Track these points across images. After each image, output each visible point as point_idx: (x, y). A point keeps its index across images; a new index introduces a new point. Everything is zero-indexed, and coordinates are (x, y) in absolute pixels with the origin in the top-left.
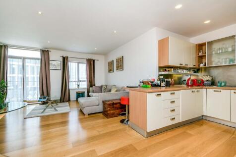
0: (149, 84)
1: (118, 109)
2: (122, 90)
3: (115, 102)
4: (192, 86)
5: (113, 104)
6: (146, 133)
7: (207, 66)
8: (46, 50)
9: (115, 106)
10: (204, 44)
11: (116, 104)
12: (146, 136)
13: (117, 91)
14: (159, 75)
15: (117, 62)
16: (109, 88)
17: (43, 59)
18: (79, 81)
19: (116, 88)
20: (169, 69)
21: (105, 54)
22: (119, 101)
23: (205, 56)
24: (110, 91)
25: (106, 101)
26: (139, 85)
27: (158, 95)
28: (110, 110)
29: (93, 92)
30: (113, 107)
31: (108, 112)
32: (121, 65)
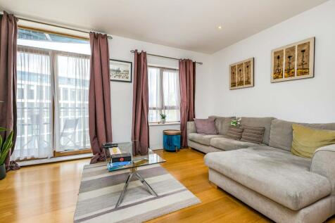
8: (103, 34)
17: (97, 56)
18: (163, 108)
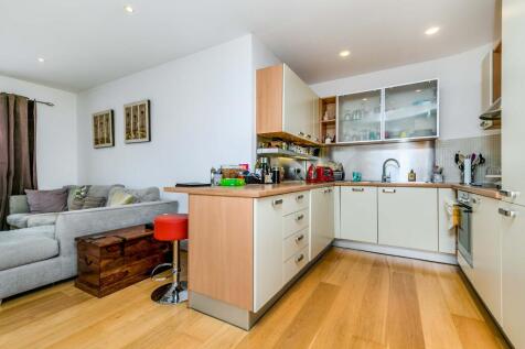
0: (237, 177)
1: (139, 258)
2: (150, 196)
3: (128, 236)
4: (316, 181)
5: (124, 243)
6: (247, 316)
7: (337, 142)
9: (128, 249)
10: (332, 101)
11: (134, 241)
12: (246, 323)
13: (131, 201)
14: (259, 156)
15: (128, 115)
16: (100, 194)
19: (128, 191)
20: (278, 143)
21: (81, 88)
22: (143, 232)
23: (334, 123)
24: (103, 202)
25: (90, 237)
26: (212, 181)
27: (277, 202)
28: (107, 268)
29: (28, 211)
30: (122, 254)
31: (102, 275)
32: (143, 126)
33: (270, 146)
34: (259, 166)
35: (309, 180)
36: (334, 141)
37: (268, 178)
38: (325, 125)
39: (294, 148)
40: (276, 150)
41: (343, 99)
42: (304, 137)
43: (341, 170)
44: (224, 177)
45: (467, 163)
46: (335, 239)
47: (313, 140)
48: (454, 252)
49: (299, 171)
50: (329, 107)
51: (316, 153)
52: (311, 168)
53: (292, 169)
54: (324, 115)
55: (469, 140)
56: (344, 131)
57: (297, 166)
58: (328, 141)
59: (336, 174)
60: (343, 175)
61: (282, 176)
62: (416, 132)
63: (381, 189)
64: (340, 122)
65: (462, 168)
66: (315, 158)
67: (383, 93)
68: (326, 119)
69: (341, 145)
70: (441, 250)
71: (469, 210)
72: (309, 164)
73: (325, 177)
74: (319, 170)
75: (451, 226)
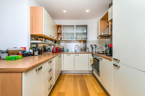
4: (56, 52)
10: (60, 26)
20: (41, 39)
23: (61, 33)
33: (37, 39)
34: (31, 48)
35: (53, 52)
36: (61, 39)
37: (36, 53)
38: (58, 33)
39: (48, 41)
40: (40, 42)
41: (64, 26)
42: (52, 37)
43: (63, 48)
44: (9, 55)
45: (94, 47)
46: (62, 71)
47: (55, 38)
48: (92, 70)
49: (49, 49)
50: (59, 28)
51: (55, 42)
52: (54, 48)
53: (47, 48)
54: (58, 30)
55: (94, 41)
56: (64, 36)
57: (49, 47)
58: (59, 39)
59: (62, 49)
60: (64, 50)
61: (43, 51)
62: (82, 38)
63: (75, 54)
64: (63, 33)
65: (93, 48)
66: (55, 44)
67: (75, 26)
68: (59, 32)
69: (63, 41)
70: (89, 70)
71: (98, 61)
72: (53, 47)
73: (59, 51)
74: (56, 48)
75: (92, 64)
